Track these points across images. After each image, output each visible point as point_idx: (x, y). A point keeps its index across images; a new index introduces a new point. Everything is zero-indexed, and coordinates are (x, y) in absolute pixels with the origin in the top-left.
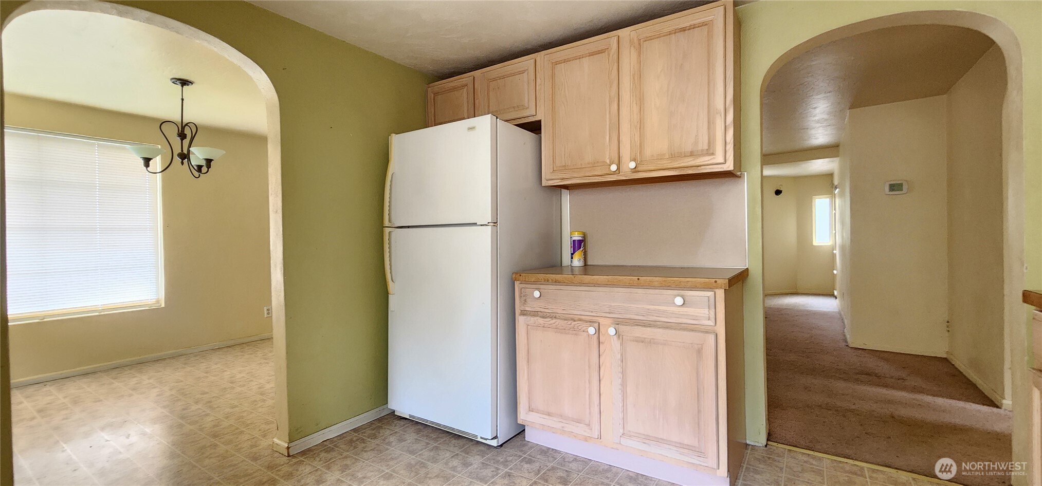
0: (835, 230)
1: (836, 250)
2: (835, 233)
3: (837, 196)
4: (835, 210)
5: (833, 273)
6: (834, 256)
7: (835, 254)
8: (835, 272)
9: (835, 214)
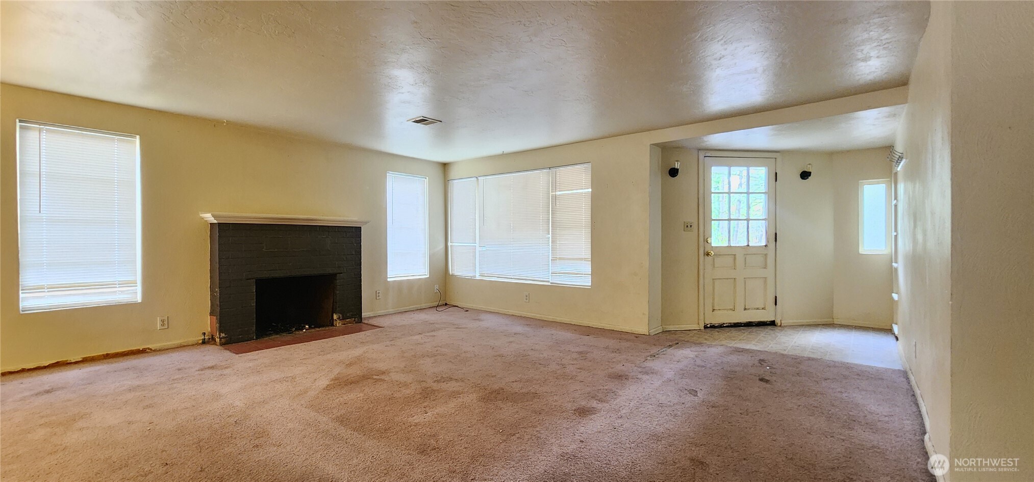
0: (896, 230)
1: (896, 262)
2: (896, 236)
3: (900, 177)
4: (896, 198)
5: (892, 298)
6: (892, 273)
7: (896, 269)
8: (895, 296)
9: (896, 206)
